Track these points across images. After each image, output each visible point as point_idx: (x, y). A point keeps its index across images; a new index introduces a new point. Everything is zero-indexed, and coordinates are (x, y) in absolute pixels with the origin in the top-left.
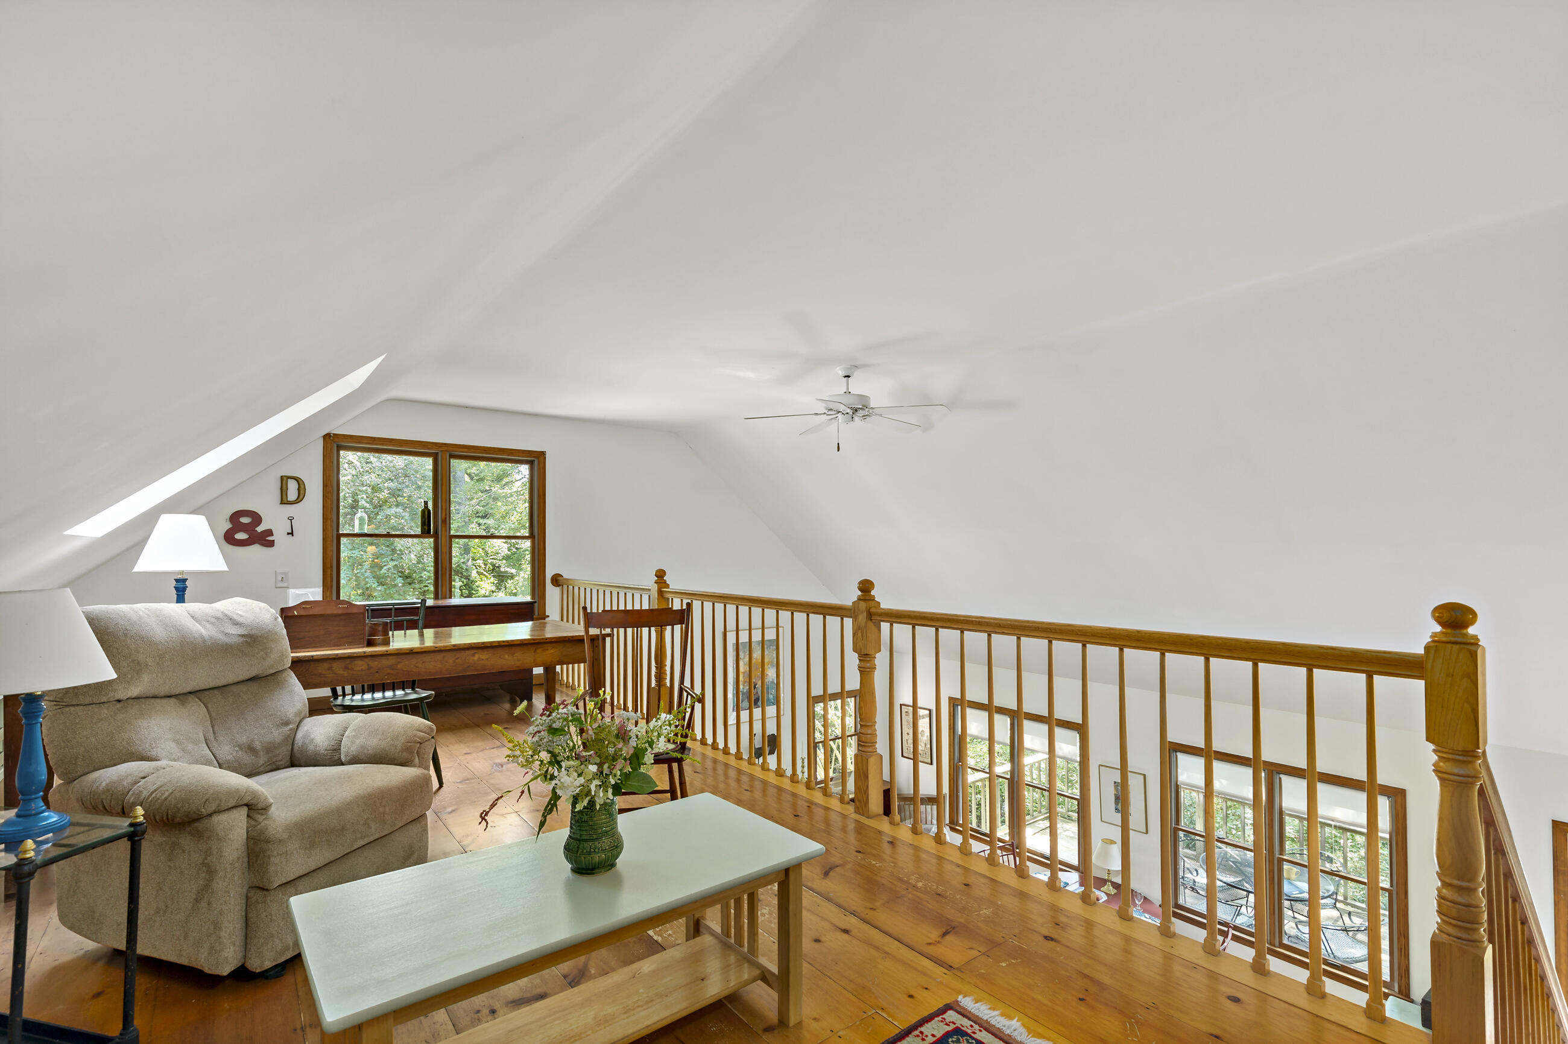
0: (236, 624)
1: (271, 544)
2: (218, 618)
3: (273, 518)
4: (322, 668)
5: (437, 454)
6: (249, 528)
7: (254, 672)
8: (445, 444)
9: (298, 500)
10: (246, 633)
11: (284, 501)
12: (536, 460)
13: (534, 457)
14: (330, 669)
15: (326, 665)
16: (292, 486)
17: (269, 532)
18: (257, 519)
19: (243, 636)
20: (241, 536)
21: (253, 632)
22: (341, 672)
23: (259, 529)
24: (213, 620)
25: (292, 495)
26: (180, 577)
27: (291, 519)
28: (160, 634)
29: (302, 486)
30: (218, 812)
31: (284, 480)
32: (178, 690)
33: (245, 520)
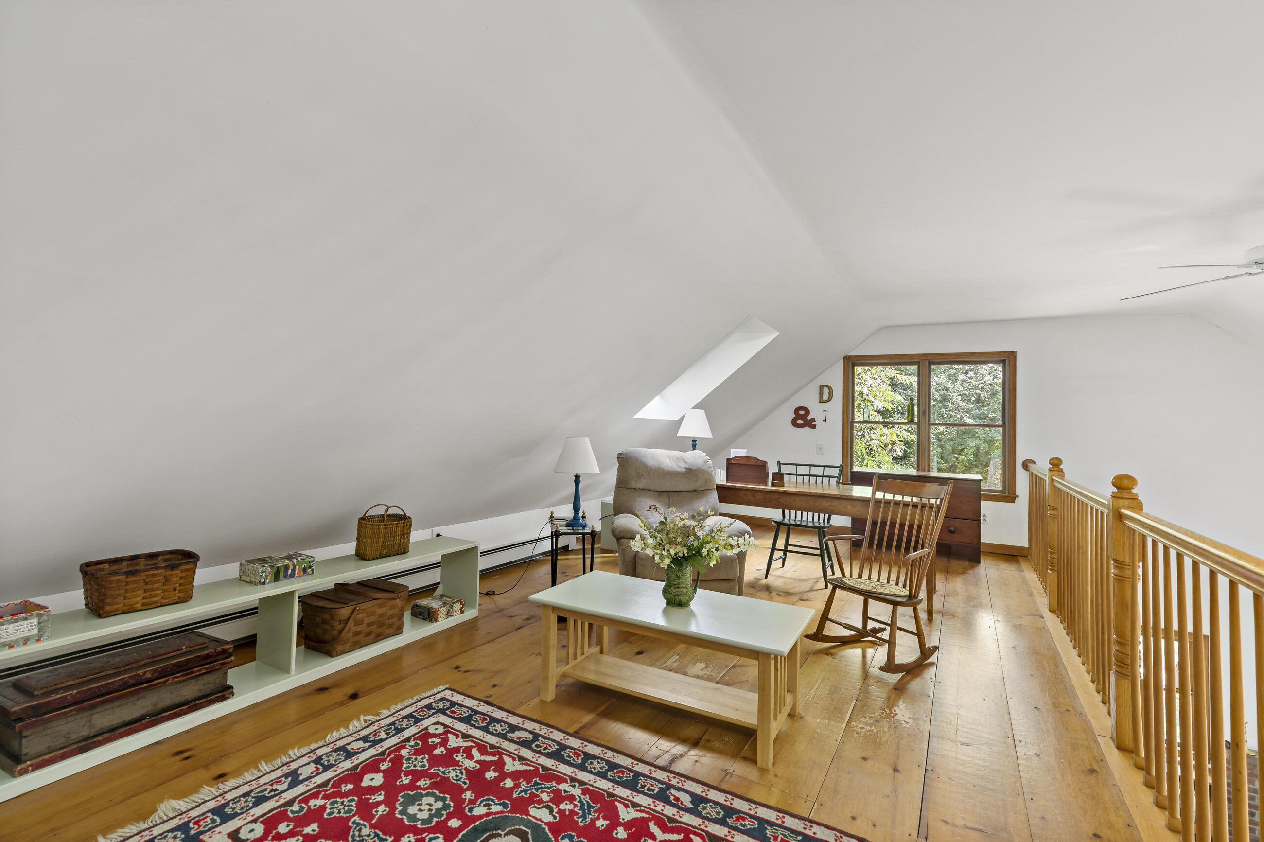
0: (685, 462)
1: (814, 427)
2: (678, 459)
3: (816, 412)
4: (742, 493)
5: (920, 362)
6: (803, 417)
7: (692, 488)
8: (924, 354)
9: (829, 400)
10: (687, 467)
11: (822, 401)
12: (1008, 360)
13: (1004, 357)
14: (745, 495)
15: (743, 493)
16: (826, 391)
17: (813, 420)
18: (807, 411)
19: (686, 468)
20: (800, 422)
21: (690, 467)
22: (751, 498)
23: (809, 418)
24: (675, 459)
25: (826, 397)
26: (694, 439)
27: (825, 412)
28: (650, 462)
29: (831, 391)
30: (623, 538)
31: (821, 387)
32: (659, 489)
33: (802, 412)
